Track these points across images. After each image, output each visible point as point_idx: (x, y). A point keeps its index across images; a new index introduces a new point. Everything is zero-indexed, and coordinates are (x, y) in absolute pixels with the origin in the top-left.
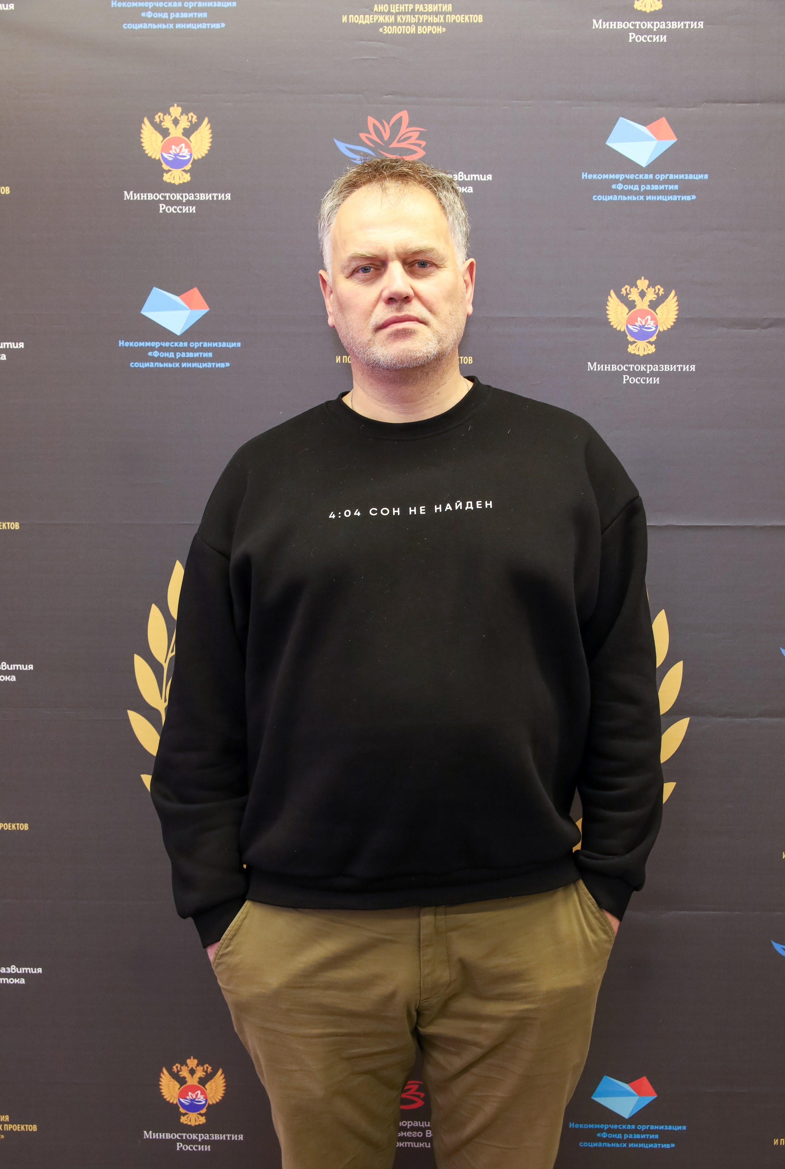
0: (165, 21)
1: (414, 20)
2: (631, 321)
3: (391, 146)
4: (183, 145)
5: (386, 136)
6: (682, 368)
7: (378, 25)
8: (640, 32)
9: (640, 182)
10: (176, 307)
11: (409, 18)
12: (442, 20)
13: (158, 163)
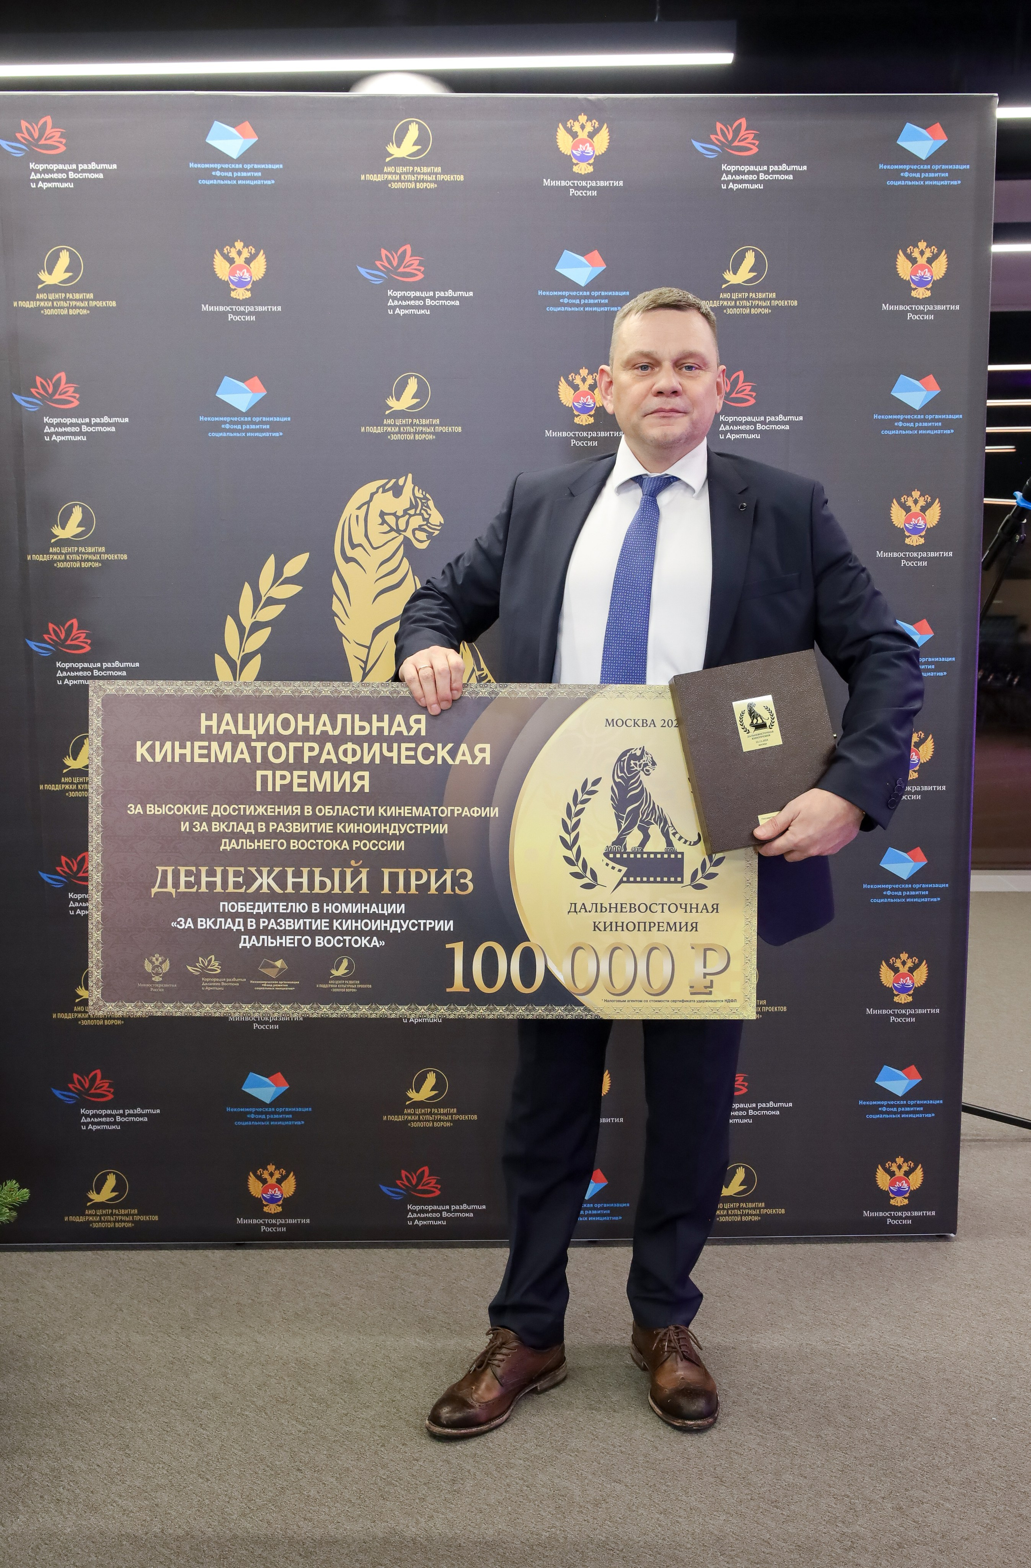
0: (230, 178)
1: (413, 178)
2: (576, 399)
3: (399, 271)
4: (245, 270)
5: (395, 263)
6: (613, 434)
7: (387, 182)
8: (577, 188)
9: (580, 298)
10: (242, 391)
11: (410, 177)
12: (434, 179)
13: (226, 284)
